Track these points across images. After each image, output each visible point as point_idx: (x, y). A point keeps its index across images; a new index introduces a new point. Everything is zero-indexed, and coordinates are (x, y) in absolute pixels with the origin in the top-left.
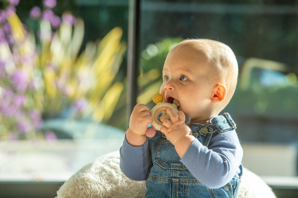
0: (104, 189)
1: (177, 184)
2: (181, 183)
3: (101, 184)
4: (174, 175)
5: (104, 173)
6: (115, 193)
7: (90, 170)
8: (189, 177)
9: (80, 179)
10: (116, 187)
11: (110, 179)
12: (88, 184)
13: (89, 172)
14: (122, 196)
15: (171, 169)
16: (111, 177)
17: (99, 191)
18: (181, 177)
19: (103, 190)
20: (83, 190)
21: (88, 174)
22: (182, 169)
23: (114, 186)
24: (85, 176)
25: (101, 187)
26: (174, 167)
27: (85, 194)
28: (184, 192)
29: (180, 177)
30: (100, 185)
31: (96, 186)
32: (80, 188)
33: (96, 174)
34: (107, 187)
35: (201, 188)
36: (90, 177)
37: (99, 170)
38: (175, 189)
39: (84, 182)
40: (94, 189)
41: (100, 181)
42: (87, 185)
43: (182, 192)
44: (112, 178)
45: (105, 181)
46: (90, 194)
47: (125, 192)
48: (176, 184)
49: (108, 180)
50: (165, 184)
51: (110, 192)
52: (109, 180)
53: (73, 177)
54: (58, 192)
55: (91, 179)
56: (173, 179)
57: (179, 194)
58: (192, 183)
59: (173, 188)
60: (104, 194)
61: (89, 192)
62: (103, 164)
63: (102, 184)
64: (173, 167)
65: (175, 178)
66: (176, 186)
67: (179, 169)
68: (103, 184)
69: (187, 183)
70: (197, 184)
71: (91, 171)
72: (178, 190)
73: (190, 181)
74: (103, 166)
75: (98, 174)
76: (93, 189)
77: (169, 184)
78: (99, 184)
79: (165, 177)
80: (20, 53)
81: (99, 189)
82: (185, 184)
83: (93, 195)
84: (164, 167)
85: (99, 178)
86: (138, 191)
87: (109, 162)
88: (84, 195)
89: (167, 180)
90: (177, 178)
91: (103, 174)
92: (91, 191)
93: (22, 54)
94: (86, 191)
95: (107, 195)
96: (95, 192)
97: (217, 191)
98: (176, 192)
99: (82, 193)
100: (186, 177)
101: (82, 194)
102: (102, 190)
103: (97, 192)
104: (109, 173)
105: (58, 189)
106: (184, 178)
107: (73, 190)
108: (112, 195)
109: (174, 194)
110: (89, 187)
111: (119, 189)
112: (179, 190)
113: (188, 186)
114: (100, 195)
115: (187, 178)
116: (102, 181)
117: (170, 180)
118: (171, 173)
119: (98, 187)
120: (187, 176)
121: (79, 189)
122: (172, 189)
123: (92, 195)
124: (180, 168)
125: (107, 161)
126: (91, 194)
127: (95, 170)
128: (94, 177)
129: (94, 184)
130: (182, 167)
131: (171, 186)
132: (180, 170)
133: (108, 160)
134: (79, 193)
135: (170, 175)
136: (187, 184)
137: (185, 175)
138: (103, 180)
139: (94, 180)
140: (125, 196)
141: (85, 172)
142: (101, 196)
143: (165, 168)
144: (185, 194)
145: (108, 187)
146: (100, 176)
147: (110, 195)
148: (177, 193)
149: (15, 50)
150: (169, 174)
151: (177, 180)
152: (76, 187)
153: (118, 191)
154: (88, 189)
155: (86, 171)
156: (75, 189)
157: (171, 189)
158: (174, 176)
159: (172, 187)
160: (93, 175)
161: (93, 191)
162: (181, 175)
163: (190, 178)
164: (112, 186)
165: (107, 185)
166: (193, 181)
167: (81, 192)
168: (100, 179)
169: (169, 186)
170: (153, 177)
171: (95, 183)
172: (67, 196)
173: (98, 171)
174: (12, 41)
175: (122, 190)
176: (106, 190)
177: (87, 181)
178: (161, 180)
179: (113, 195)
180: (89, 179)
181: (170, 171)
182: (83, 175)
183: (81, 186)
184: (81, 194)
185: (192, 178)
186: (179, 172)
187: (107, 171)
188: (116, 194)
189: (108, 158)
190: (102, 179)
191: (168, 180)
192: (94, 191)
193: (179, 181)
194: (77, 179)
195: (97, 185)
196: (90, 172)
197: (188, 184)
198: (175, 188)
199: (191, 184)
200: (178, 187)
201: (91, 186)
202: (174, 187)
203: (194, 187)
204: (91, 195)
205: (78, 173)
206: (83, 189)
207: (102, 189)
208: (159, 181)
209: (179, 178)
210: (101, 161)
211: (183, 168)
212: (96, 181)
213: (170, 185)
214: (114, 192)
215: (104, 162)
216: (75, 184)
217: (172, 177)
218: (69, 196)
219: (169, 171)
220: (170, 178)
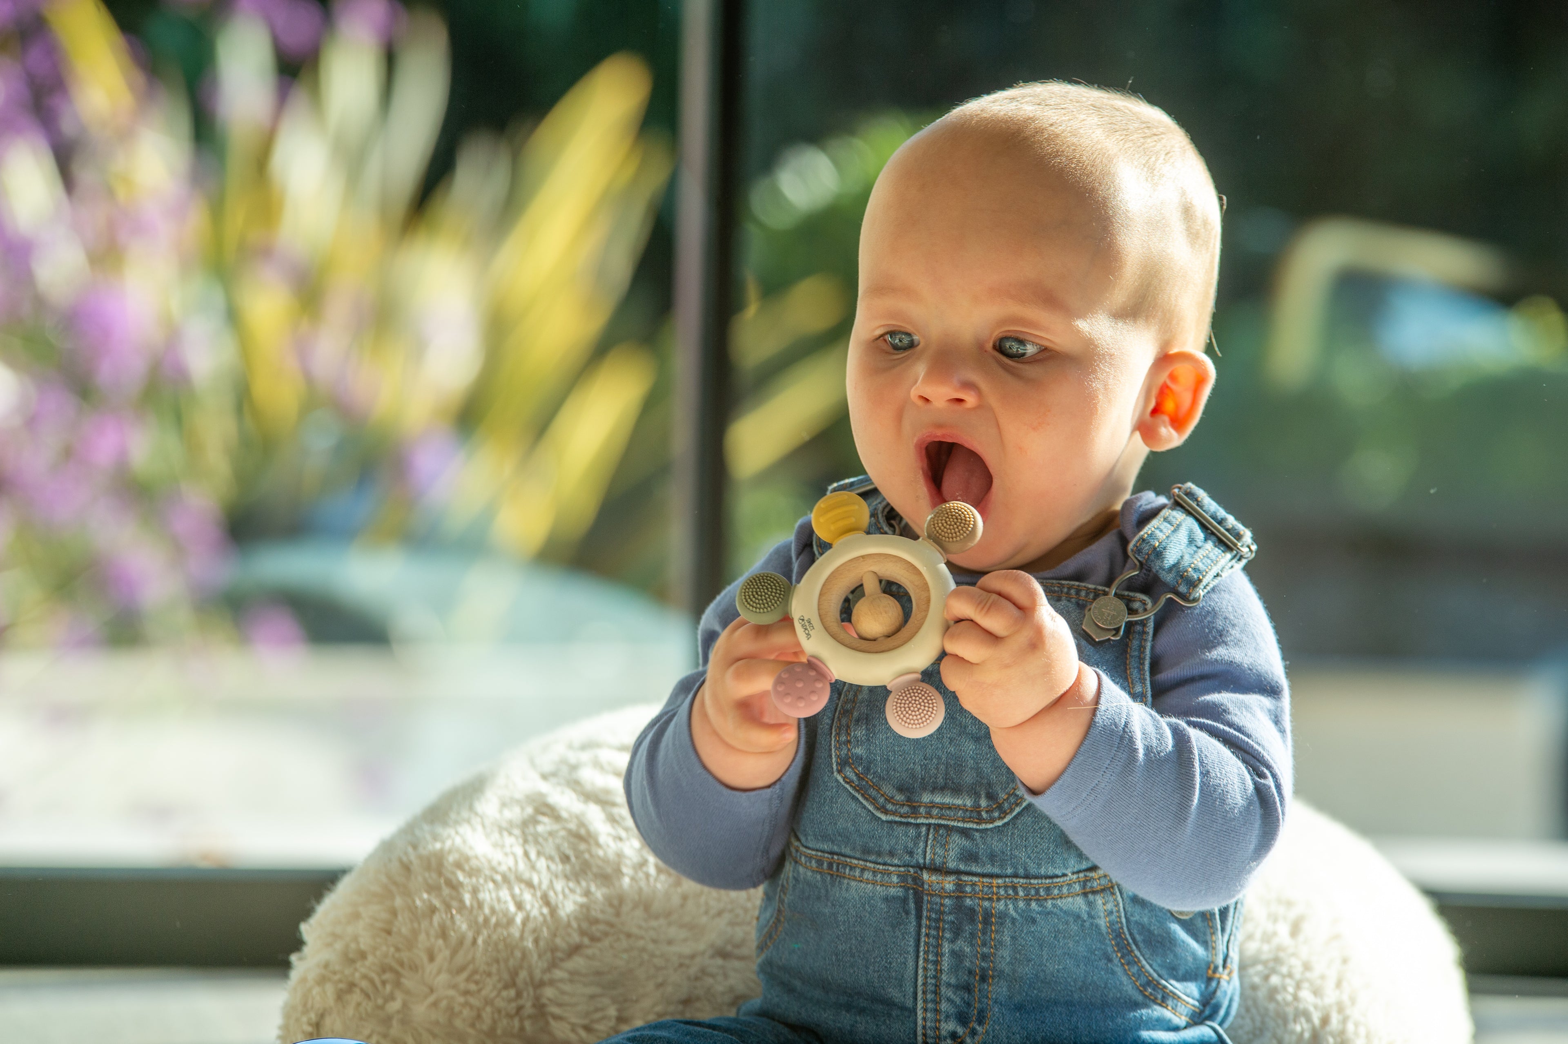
0: (545, 911)
1: (947, 901)
2: (968, 902)
3: (530, 884)
4: (930, 853)
5: (545, 825)
6: (602, 927)
7: (471, 808)
8: (1009, 871)
9: (420, 857)
10: (609, 900)
11: (577, 857)
12: (461, 884)
13: (468, 821)
14: (641, 943)
15: (919, 821)
16: (583, 846)
17: (519, 919)
18: (968, 869)
19: (542, 914)
20: (436, 919)
21: (464, 829)
22: (975, 826)
23: (599, 893)
24: (448, 844)
25: (527, 897)
26: (935, 812)
27: (443, 933)
28: (984, 944)
29: (962, 867)
30: (523, 886)
31: (504, 894)
32: (418, 903)
33: (505, 829)
34: (561, 897)
35: (1071, 920)
36: (471, 848)
37: (523, 809)
38: (937, 929)
39: (440, 874)
40: (493, 911)
41: (522, 866)
42: (455, 886)
43: (972, 945)
44: (589, 852)
45: (553, 867)
46: (470, 935)
47: (654, 923)
48: (942, 905)
49: (565, 859)
50: (886, 899)
51: (574, 924)
52: (573, 859)
53: (387, 847)
54: (307, 930)
55: (477, 857)
56: (925, 876)
57: (953, 953)
58: (1028, 901)
59: (924, 922)
60: (545, 933)
61: (464, 927)
62: (545, 777)
63: (536, 880)
64: (929, 815)
65: (935, 869)
66: (943, 913)
67: (960, 825)
68: (540, 883)
69: (999, 899)
70: (1054, 906)
71: (476, 814)
72: (948, 935)
73: (1016, 893)
74: (544, 787)
75: (517, 832)
76: (487, 911)
77: (905, 900)
78: (520, 879)
79: (885, 864)
80: (110, 193)
81: (519, 906)
82: (986, 904)
83: (486, 943)
84: (886, 812)
85: (519, 851)
86: (727, 917)
87: (574, 768)
88: (440, 942)
89: (895, 879)
90: (949, 872)
91: (540, 829)
92: (476, 922)
93: (121, 194)
94: (448, 923)
95: (558, 941)
96: (497, 925)
97: (1143, 926)
98: (939, 946)
99: (432, 932)
100: (996, 870)
101: (428, 934)
102: (535, 913)
103: (511, 921)
104: (572, 826)
105: (306, 913)
106: (984, 875)
107: (384, 916)
108: (586, 941)
109: (926, 953)
110: (467, 898)
111: (625, 909)
112: (957, 932)
113: (1003, 915)
114: (522, 938)
115: (998, 876)
116: (533, 867)
117: (910, 880)
118: (916, 844)
119: (513, 896)
120: (1001, 866)
121: (412, 909)
122: (919, 926)
123: (480, 941)
124: (964, 821)
125: (564, 761)
126: (478, 933)
127: (501, 812)
128: (495, 845)
129: (494, 881)
130: (979, 813)
131: (913, 912)
132: (965, 833)
133: (573, 757)
134: (415, 933)
135: (911, 853)
136: (1001, 906)
137: (992, 857)
138: (542, 863)
139: (494, 863)
140: (655, 941)
141: (445, 824)
142: (529, 944)
143: (890, 818)
144: (984, 957)
145: (565, 896)
146: (526, 841)
147: (576, 938)
148: (946, 948)
149: (85, 175)
150: (906, 847)
151: (949, 883)
152: (399, 902)
153: (618, 914)
154: (462, 907)
155: (453, 815)
156: (394, 913)
157: (912, 928)
158: (933, 860)
159: (919, 917)
160: (488, 836)
161: (486, 920)
162: (970, 857)
163: (1016, 876)
164: (587, 893)
165: (559, 885)
166: (1033, 892)
167: (425, 924)
168: (526, 854)
169: (907, 913)
170: (820, 862)
171: (498, 878)
172: (353, 946)
173: (514, 814)
174: (67, 126)
175: (639, 913)
176: (553, 911)
177: (459, 865)
178: (867, 875)
179: (594, 939)
180: (468, 859)
181: (912, 831)
182: (436, 837)
183: (425, 896)
184: (422, 937)
185: (1027, 877)
186: (957, 842)
187: (564, 814)
188: (606, 934)
189: (570, 747)
190: (533, 855)
191: (903, 877)
192: (493, 920)
193: (959, 887)
194: (405, 859)
195: (511, 889)
196: (476, 821)
197: (1006, 905)
198: (937, 920)
199: (1021, 904)
200: (950, 918)
201: (475, 891)
202: (929, 918)
203: (1034, 921)
204: (474, 942)
205: (410, 830)
206: (433, 910)
207: (533, 906)
208: (853, 884)
209: (958, 872)
210: (532, 763)
211: (980, 820)
212: (503, 868)
213: (912, 905)
214: (596, 921)
215: (548, 768)
216: (395, 883)
217: (922, 868)
218: (362, 947)
219: (906, 835)
220: (912, 870)
